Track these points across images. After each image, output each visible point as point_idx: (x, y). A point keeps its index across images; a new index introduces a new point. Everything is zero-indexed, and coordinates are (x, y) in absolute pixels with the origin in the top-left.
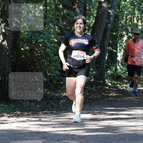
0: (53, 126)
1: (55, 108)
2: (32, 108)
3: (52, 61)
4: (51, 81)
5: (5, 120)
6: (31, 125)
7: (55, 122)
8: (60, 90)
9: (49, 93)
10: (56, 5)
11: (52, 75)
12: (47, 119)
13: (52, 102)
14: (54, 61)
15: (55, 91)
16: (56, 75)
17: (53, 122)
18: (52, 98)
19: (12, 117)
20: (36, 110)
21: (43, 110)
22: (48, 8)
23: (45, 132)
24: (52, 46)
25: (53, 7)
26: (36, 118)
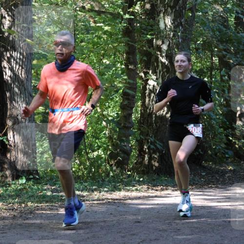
0: (218, 200)
1: (220, 182)
2: (197, 182)
3: (216, 133)
4: (216, 155)
5: (169, 194)
6: (195, 199)
7: (220, 196)
8: (226, 163)
9: (214, 166)
10: (222, 76)
11: (217, 148)
12: (212, 193)
13: (217, 176)
14: (219, 133)
15: (220, 164)
16: (221, 148)
17: (219, 196)
18: (217, 172)
19: (176, 190)
20: (200, 184)
21: (207, 184)
22: (213, 79)
23: (210, 207)
24: (217, 118)
25: (219, 78)
26: (201, 192)
